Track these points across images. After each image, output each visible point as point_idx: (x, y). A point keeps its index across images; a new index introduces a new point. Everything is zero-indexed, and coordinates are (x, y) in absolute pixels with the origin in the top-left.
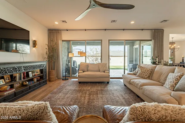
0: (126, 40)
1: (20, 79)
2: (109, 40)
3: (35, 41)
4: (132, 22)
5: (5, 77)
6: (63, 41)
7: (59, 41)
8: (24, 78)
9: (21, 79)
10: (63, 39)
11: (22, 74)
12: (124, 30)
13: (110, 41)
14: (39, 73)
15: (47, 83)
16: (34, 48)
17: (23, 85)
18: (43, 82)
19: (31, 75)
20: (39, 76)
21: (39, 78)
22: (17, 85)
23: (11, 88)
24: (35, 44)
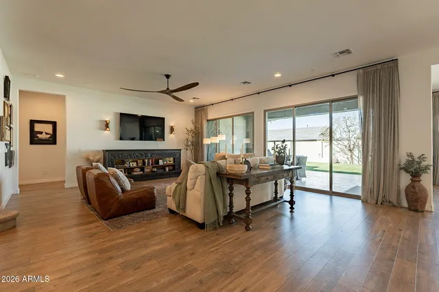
0: (296, 107)
1: (148, 164)
2: (265, 112)
3: (172, 127)
4: (278, 75)
5: (139, 161)
6: (208, 121)
7: (204, 122)
8: (152, 164)
10: (209, 118)
11: (150, 161)
14: (172, 162)
16: (172, 135)
17: (152, 171)
18: (175, 173)
19: (161, 162)
20: (172, 165)
21: (171, 168)
22: (147, 170)
23: (141, 171)
24: (172, 130)
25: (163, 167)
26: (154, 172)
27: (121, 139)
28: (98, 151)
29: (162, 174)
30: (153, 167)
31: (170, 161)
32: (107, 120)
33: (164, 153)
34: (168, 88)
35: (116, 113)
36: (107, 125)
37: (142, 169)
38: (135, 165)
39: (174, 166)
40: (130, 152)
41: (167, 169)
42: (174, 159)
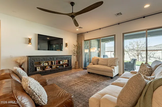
0: (148, 30)
2: (123, 34)
3: (66, 43)
4: (147, 6)
5: (49, 62)
7: (83, 41)
8: (57, 64)
9: (55, 64)
11: (56, 62)
12: (144, 17)
13: (125, 35)
14: (67, 62)
15: (71, 69)
16: (66, 48)
17: (57, 68)
18: (69, 68)
19: (61, 63)
20: (67, 64)
21: (66, 65)
22: (54, 67)
23: (50, 67)
24: (66, 45)
25: (62, 65)
26: (58, 68)
27: (39, 49)
28: (24, 57)
29: (62, 69)
30: (57, 65)
31: (66, 61)
32: (30, 38)
33: (63, 58)
34: (73, 12)
35: (36, 34)
36: (30, 41)
37: (51, 67)
38: (47, 64)
39: (68, 64)
40: (44, 57)
41: (64, 66)
42: (68, 61)
